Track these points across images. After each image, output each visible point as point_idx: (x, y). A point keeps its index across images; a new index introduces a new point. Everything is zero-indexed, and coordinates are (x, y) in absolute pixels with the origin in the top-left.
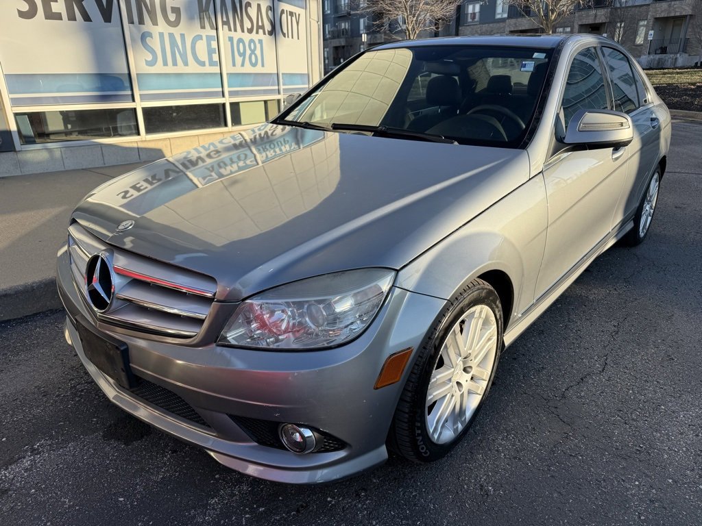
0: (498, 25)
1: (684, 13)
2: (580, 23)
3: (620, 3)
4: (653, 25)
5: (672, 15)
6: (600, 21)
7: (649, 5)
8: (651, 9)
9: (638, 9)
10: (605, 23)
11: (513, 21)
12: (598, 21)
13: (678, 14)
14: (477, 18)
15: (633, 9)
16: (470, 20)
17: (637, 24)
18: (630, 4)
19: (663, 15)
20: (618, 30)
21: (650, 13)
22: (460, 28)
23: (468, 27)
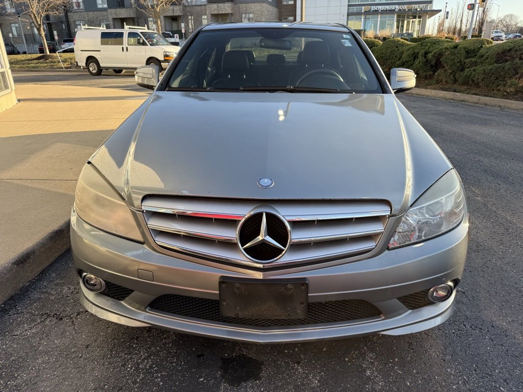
0: (101, 13)
1: (227, 12)
2: (164, 15)
3: (187, 2)
4: (211, 19)
5: (221, 12)
6: (177, 15)
7: (205, 5)
8: (207, 8)
9: (199, 7)
10: (180, 16)
11: (113, 11)
12: (176, 14)
13: (224, 12)
14: (82, 6)
15: (197, 7)
16: (75, 8)
17: (201, 17)
18: (194, 3)
19: (215, 12)
20: (190, 21)
21: (207, 11)
22: (69, 14)
23: (75, 14)
